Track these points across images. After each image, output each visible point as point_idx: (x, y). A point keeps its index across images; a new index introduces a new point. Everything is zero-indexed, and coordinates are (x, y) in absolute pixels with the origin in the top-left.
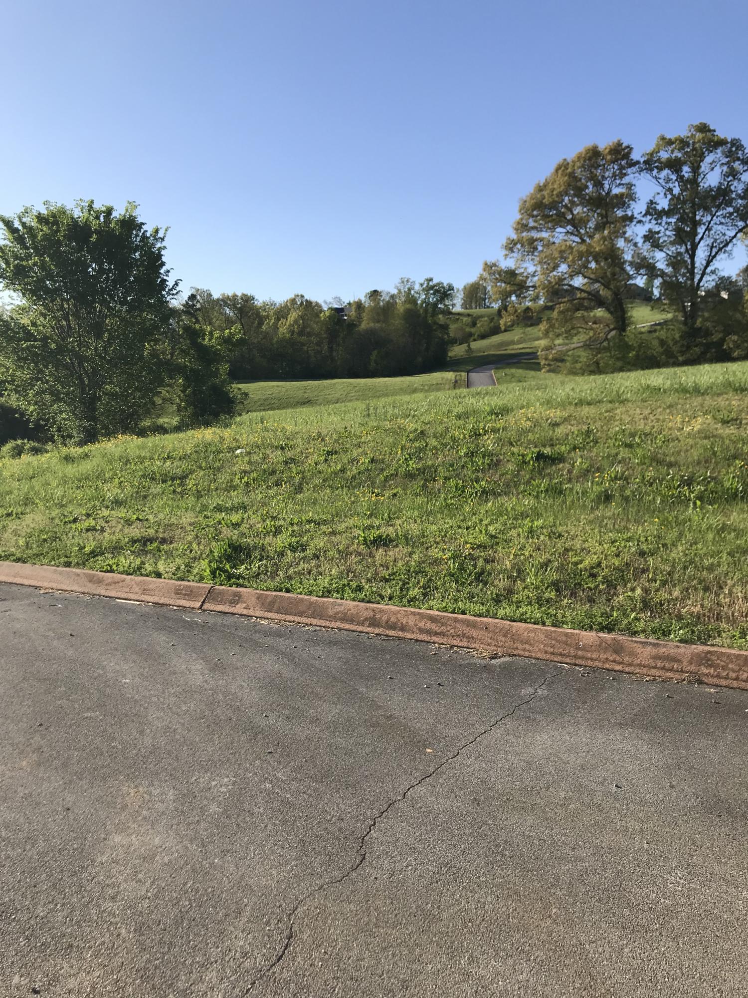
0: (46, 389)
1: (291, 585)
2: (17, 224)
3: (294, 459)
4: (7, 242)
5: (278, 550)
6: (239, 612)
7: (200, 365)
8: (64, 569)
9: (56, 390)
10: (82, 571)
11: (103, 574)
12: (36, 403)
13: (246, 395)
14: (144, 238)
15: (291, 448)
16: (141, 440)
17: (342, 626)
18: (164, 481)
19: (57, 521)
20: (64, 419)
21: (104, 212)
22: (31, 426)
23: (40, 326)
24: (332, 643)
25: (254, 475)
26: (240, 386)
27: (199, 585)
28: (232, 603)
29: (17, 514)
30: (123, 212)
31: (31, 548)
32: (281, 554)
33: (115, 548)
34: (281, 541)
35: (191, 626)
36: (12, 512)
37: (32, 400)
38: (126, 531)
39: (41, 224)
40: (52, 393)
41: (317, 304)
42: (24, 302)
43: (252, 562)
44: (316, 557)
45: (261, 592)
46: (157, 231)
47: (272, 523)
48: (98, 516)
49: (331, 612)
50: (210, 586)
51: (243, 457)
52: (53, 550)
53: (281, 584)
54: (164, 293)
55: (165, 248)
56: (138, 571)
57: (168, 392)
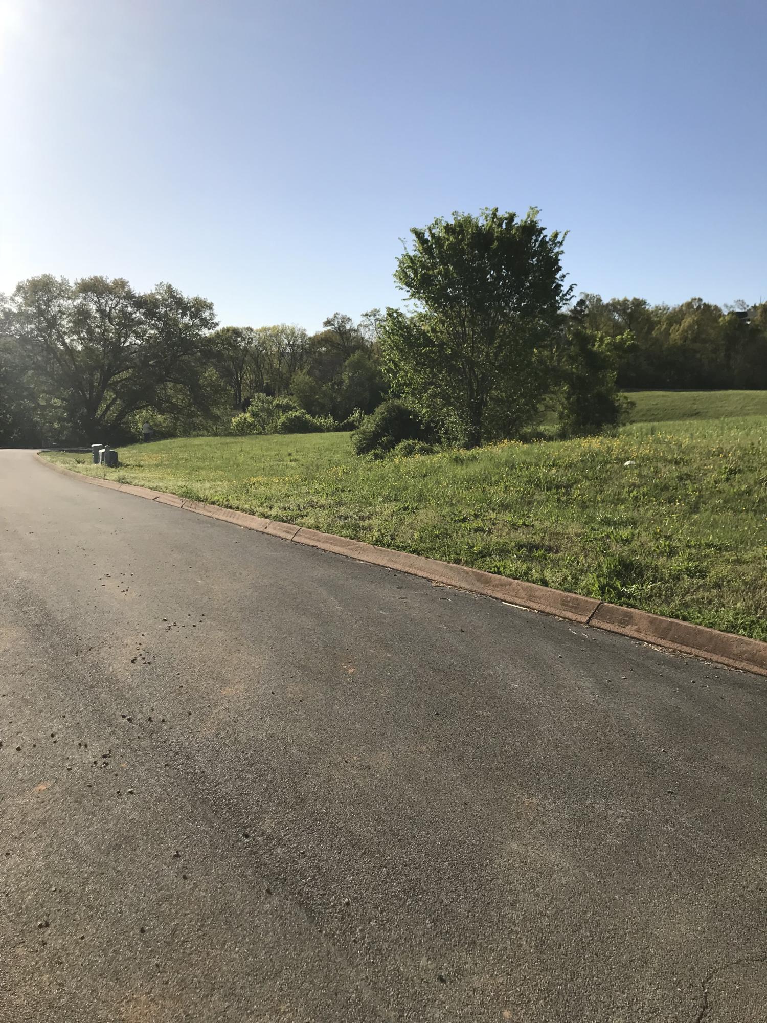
0: (439, 393)
1: (689, 613)
2: (427, 236)
3: (690, 476)
4: (417, 253)
5: (673, 573)
6: (629, 634)
7: (587, 373)
8: (455, 565)
9: (448, 394)
10: (471, 569)
11: (491, 574)
12: (428, 406)
13: (633, 404)
14: (543, 243)
15: (687, 463)
16: (526, 446)
17: (749, 667)
18: (549, 489)
19: (448, 519)
20: (452, 422)
21: (506, 219)
22: (422, 427)
23: (438, 332)
24: (739, 685)
25: (645, 489)
26: (626, 394)
27: (586, 599)
28: (622, 623)
29: (412, 509)
30: (524, 218)
31: (425, 542)
32: (677, 578)
33: (502, 551)
34: (677, 563)
35: (578, 640)
36: (408, 506)
37: (425, 403)
38: (512, 535)
39: (448, 234)
40: (443, 398)
41: (716, 308)
42: (427, 309)
43: (644, 583)
44: (718, 585)
45: (655, 616)
46: (556, 235)
47: (667, 543)
48: (485, 518)
49: (735, 650)
50: (599, 602)
51: (632, 470)
52: (444, 546)
53: (677, 610)
54: (557, 298)
55: (562, 252)
56: (525, 576)
57: (551, 399)
